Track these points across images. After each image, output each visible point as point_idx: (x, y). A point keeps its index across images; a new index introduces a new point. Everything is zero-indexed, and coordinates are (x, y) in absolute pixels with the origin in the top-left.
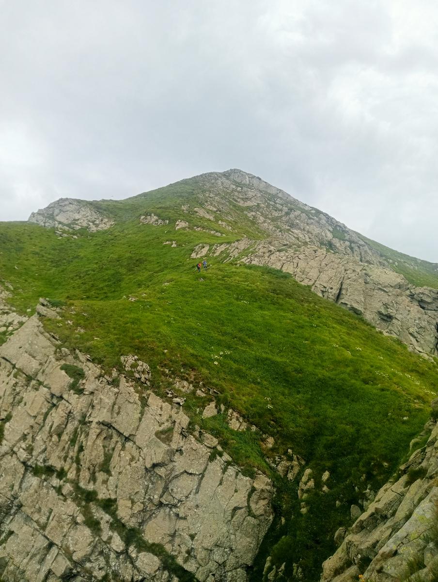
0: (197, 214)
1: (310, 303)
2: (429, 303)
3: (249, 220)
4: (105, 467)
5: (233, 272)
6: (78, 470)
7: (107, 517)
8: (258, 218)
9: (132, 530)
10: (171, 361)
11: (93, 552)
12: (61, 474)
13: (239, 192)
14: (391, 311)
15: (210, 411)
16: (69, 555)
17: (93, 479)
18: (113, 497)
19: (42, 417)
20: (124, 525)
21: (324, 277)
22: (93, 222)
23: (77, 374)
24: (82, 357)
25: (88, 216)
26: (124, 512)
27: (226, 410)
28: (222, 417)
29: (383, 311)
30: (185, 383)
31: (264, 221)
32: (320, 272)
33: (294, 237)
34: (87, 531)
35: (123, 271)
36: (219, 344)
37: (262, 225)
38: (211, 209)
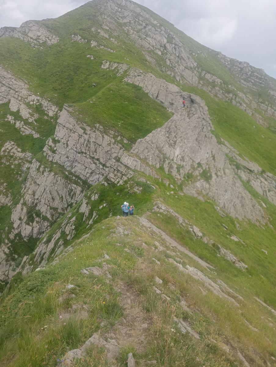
0: (100, 34)
1: (147, 102)
2: (186, 98)
3: (125, 33)
4: (96, 151)
5: (122, 88)
6: (89, 152)
7: (98, 162)
8: (130, 31)
9: (104, 164)
10: (108, 125)
11: (96, 169)
12: (85, 153)
13: (120, 12)
14: (173, 102)
15: (119, 138)
16: (91, 169)
17: (93, 154)
18: (99, 158)
19: (77, 140)
20: (102, 163)
21: (153, 89)
22: (48, 38)
23: (84, 129)
24: (85, 125)
25: (44, 34)
26: (102, 160)
27: (123, 138)
28: (122, 140)
29: (171, 102)
30: (112, 131)
31: (133, 33)
32: (152, 87)
33: (148, 43)
34: (94, 165)
35: (72, 73)
36: (120, 119)
37: (132, 36)
38: (106, 28)
